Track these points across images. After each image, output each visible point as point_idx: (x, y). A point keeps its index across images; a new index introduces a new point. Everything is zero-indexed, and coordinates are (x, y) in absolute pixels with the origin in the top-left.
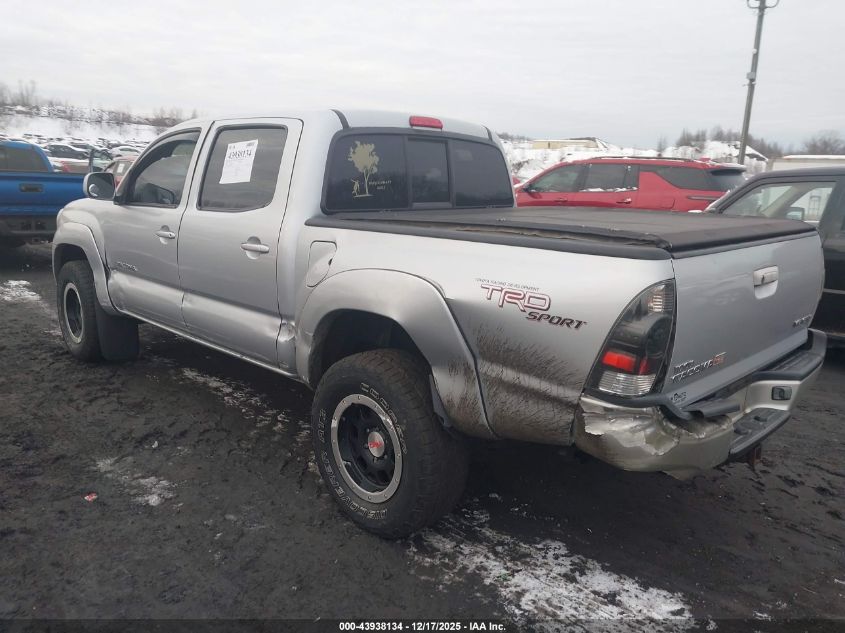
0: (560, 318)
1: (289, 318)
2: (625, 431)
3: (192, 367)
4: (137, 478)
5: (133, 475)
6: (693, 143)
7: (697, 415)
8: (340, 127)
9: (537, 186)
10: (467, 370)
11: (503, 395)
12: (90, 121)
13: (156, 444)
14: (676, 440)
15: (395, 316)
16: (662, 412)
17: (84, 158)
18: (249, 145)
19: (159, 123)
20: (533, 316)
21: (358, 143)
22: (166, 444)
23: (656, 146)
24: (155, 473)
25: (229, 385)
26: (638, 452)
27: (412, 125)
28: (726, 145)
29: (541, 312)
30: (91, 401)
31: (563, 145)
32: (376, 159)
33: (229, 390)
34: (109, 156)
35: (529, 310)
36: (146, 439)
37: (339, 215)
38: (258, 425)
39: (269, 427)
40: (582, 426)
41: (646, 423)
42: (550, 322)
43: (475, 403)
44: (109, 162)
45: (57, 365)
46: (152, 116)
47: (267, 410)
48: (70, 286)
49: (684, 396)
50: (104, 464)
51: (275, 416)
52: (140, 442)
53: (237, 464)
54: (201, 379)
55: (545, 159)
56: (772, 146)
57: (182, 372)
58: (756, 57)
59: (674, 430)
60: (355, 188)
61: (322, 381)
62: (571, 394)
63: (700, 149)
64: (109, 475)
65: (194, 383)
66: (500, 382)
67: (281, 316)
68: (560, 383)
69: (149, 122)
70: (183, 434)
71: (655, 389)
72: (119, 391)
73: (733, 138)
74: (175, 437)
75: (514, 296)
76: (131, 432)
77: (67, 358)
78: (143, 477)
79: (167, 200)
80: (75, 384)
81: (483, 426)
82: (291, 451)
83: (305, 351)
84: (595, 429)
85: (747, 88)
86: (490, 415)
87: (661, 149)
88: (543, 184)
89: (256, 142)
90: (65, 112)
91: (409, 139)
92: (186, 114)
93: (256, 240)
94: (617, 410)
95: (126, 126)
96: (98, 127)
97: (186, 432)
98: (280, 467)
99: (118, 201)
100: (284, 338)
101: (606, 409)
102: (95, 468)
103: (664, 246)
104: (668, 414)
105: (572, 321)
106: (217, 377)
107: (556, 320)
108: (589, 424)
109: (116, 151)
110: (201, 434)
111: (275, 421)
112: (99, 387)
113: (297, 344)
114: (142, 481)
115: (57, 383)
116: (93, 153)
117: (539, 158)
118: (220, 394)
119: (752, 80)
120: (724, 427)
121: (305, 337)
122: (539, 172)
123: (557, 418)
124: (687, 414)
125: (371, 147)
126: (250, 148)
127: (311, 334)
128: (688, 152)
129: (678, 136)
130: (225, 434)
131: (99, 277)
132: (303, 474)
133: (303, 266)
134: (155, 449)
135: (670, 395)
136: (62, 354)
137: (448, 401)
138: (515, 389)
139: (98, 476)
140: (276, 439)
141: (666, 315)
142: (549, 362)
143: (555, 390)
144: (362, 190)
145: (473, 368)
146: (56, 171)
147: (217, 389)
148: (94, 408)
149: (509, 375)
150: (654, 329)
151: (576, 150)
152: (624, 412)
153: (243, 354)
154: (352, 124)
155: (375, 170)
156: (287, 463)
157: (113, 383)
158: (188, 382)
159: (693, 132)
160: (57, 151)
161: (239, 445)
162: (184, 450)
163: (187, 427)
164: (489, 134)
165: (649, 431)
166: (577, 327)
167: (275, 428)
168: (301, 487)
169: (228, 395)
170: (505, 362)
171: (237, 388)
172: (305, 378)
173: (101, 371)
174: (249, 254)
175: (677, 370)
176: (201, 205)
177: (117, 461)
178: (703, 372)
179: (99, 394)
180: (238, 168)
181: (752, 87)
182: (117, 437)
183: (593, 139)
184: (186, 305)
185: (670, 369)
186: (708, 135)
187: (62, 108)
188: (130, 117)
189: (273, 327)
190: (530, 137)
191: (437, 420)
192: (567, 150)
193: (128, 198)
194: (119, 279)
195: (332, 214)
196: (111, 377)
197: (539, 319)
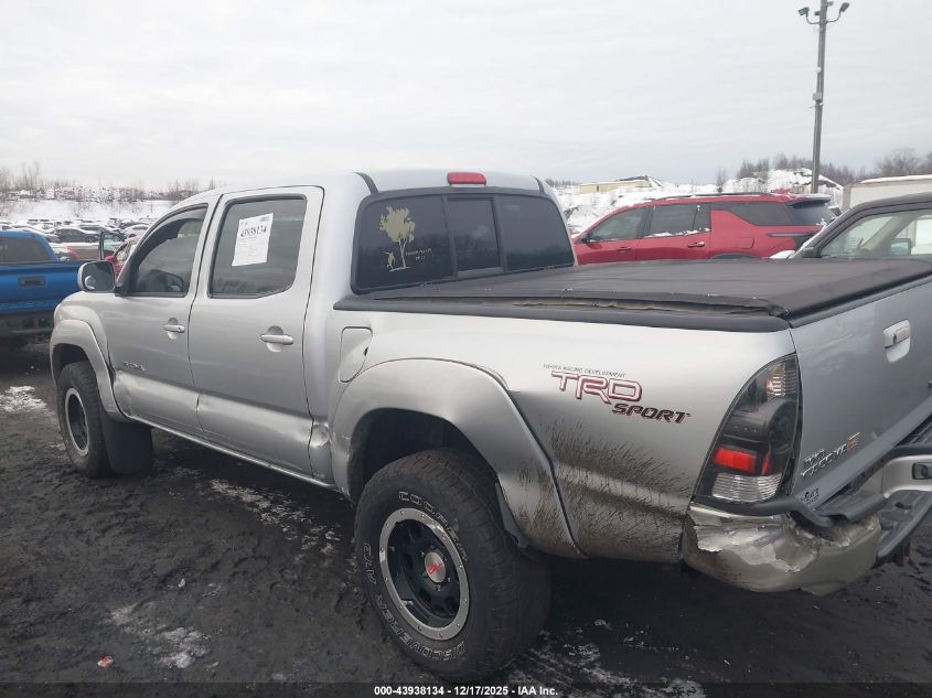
0: (656, 410)
1: (322, 418)
2: (748, 545)
3: (221, 478)
4: (161, 631)
5: (156, 626)
6: (755, 174)
7: (838, 519)
8: (368, 193)
9: (595, 235)
10: (542, 477)
11: (590, 506)
12: (100, 201)
13: (182, 583)
14: (814, 552)
15: (449, 416)
16: (794, 519)
17: (95, 241)
18: (263, 220)
19: (175, 196)
20: (621, 409)
21: (390, 209)
22: (195, 581)
23: (716, 181)
24: (182, 623)
25: (266, 498)
26: (766, 570)
27: (450, 183)
28: (791, 173)
29: (630, 404)
30: (104, 531)
31: (613, 187)
32: (412, 226)
33: (265, 504)
34: (122, 237)
35: (615, 402)
36: (169, 576)
37: (373, 294)
38: (305, 547)
39: (316, 550)
40: (694, 540)
41: (775, 533)
42: (643, 415)
43: (555, 517)
44: (120, 243)
45: (64, 488)
46: (166, 190)
47: (313, 526)
48: (72, 391)
49: (816, 493)
50: (120, 615)
51: (322, 534)
52: (164, 582)
53: (282, 602)
54: (233, 493)
55: (595, 204)
56: (842, 170)
57: (210, 486)
58: (821, 75)
59: (810, 540)
60: (390, 262)
61: (364, 493)
62: (677, 504)
63: (764, 180)
64: (128, 630)
65: (224, 498)
66: (586, 491)
67: (311, 417)
68: (662, 490)
69: (162, 197)
70: (215, 566)
71: (782, 490)
72: (136, 515)
73: (799, 165)
74: (206, 571)
75: (593, 385)
76: (152, 568)
77: (76, 478)
78: (169, 629)
79: (176, 288)
80: (85, 510)
81: (567, 544)
82: (345, 580)
83: (343, 458)
84: (711, 545)
85: (814, 109)
86: (575, 530)
87: (721, 183)
88: (601, 233)
89: (271, 216)
90: (72, 193)
91: (449, 199)
92: (204, 185)
93: (278, 330)
94: (737, 520)
95: (139, 202)
96: (109, 207)
97: (218, 563)
98: (334, 603)
99: (119, 292)
100: (317, 443)
101: (723, 520)
102: (110, 621)
103: (778, 313)
104: (801, 520)
105: (672, 413)
106: (251, 488)
107: (650, 413)
108: (702, 538)
109: (129, 230)
110: (236, 565)
111: (323, 542)
112: (112, 513)
113: (333, 450)
114: (168, 635)
115: (63, 511)
116: (102, 235)
117: (588, 203)
118: (255, 510)
119: (819, 101)
120: (870, 528)
121: (341, 442)
122: (595, 220)
123: (661, 532)
124: (826, 519)
125: (405, 213)
126: (264, 224)
127: (348, 439)
128: (751, 185)
129: (738, 167)
130: (265, 562)
131: (103, 379)
132: (362, 610)
133: (334, 359)
134: (182, 589)
135: (800, 496)
136: (71, 473)
137: (521, 516)
138: (604, 497)
139: (113, 632)
140: (326, 564)
141: (790, 400)
142: (646, 465)
143: (655, 498)
144: (398, 263)
145: (550, 473)
146: (63, 258)
147: (252, 504)
148: (107, 540)
149: (596, 481)
150: (776, 418)
151: (628, 191)
152: (746, 522)
153: (271, 463)
154: (381, 188)
155: (412, 238)
156: (341, 597)
157: (130, 506)
158: (218, 497)
159: (755, 162)
160: (64, 236)
161: (282, 576)
162: (216, 587)
163: (220, 556)
164: (540, 184)
165: (778, 543)
166: (678, 421)
167: (324, 551)
168: (362, 629)
169: (265, 510)
170: (590, 466)
171: (276, 502)
172: (345, 490)
173: (116, 491)
174: (270, 347)
175: (807, 465)
176: (212, 292)
177: (136, 609)
178: (837, 460)
179: (115, 521)
180: (252, 247)
181: (819, 109)
182: (136, 577)
183: (646, 178)
184: (202, 408)
185: (799, 462)
186: (770, 163)
187: (70, 189)
188: (142, 193)
189: (303, 430)
190: (576, 181)
191: (511, 541)
192: (617, 192)
193: (131, 288)
194: (126, 381)
195: (365, 293)
196: (127, 498)
197: (629, 413)
